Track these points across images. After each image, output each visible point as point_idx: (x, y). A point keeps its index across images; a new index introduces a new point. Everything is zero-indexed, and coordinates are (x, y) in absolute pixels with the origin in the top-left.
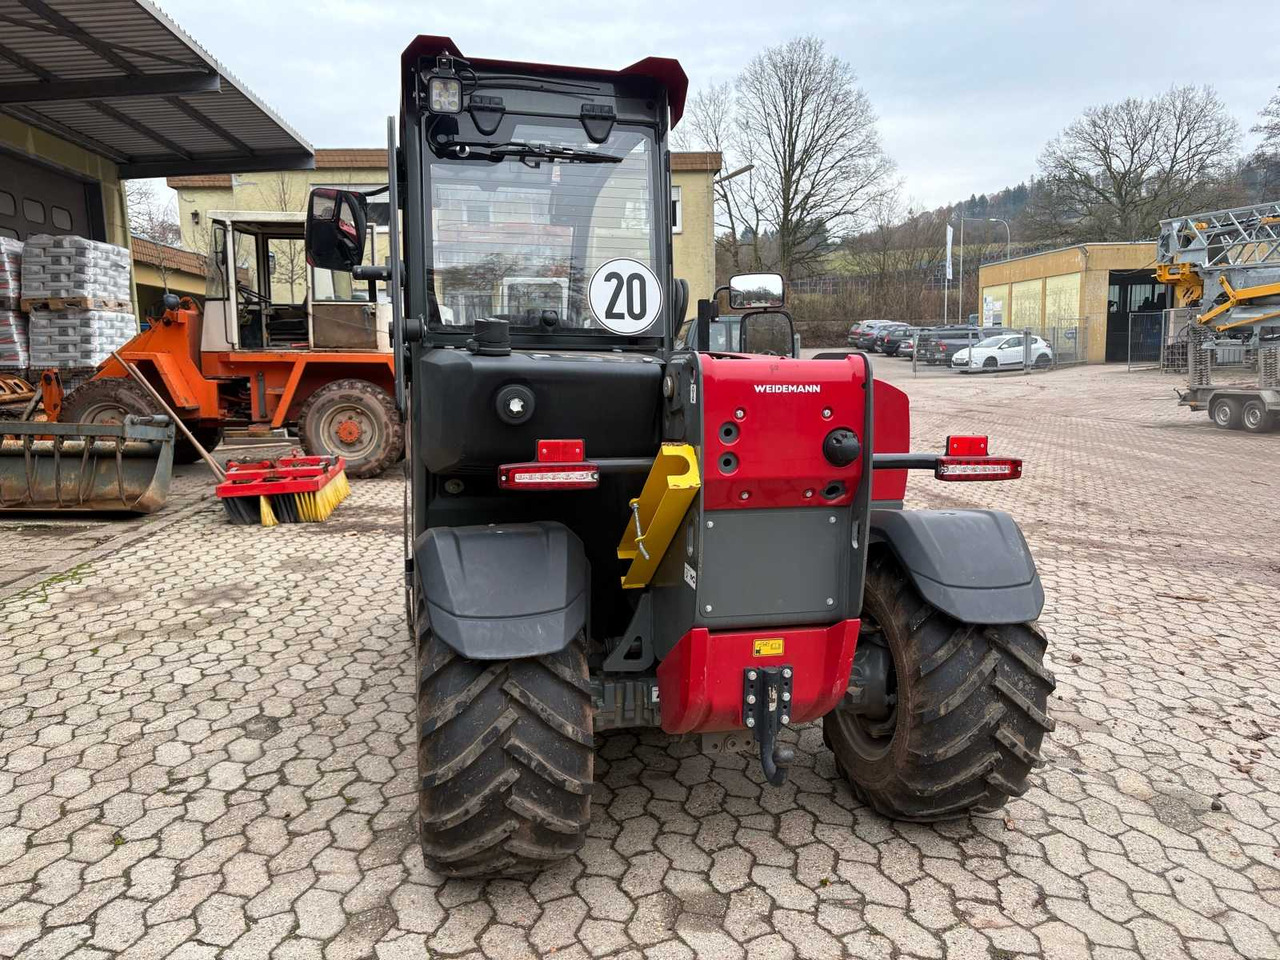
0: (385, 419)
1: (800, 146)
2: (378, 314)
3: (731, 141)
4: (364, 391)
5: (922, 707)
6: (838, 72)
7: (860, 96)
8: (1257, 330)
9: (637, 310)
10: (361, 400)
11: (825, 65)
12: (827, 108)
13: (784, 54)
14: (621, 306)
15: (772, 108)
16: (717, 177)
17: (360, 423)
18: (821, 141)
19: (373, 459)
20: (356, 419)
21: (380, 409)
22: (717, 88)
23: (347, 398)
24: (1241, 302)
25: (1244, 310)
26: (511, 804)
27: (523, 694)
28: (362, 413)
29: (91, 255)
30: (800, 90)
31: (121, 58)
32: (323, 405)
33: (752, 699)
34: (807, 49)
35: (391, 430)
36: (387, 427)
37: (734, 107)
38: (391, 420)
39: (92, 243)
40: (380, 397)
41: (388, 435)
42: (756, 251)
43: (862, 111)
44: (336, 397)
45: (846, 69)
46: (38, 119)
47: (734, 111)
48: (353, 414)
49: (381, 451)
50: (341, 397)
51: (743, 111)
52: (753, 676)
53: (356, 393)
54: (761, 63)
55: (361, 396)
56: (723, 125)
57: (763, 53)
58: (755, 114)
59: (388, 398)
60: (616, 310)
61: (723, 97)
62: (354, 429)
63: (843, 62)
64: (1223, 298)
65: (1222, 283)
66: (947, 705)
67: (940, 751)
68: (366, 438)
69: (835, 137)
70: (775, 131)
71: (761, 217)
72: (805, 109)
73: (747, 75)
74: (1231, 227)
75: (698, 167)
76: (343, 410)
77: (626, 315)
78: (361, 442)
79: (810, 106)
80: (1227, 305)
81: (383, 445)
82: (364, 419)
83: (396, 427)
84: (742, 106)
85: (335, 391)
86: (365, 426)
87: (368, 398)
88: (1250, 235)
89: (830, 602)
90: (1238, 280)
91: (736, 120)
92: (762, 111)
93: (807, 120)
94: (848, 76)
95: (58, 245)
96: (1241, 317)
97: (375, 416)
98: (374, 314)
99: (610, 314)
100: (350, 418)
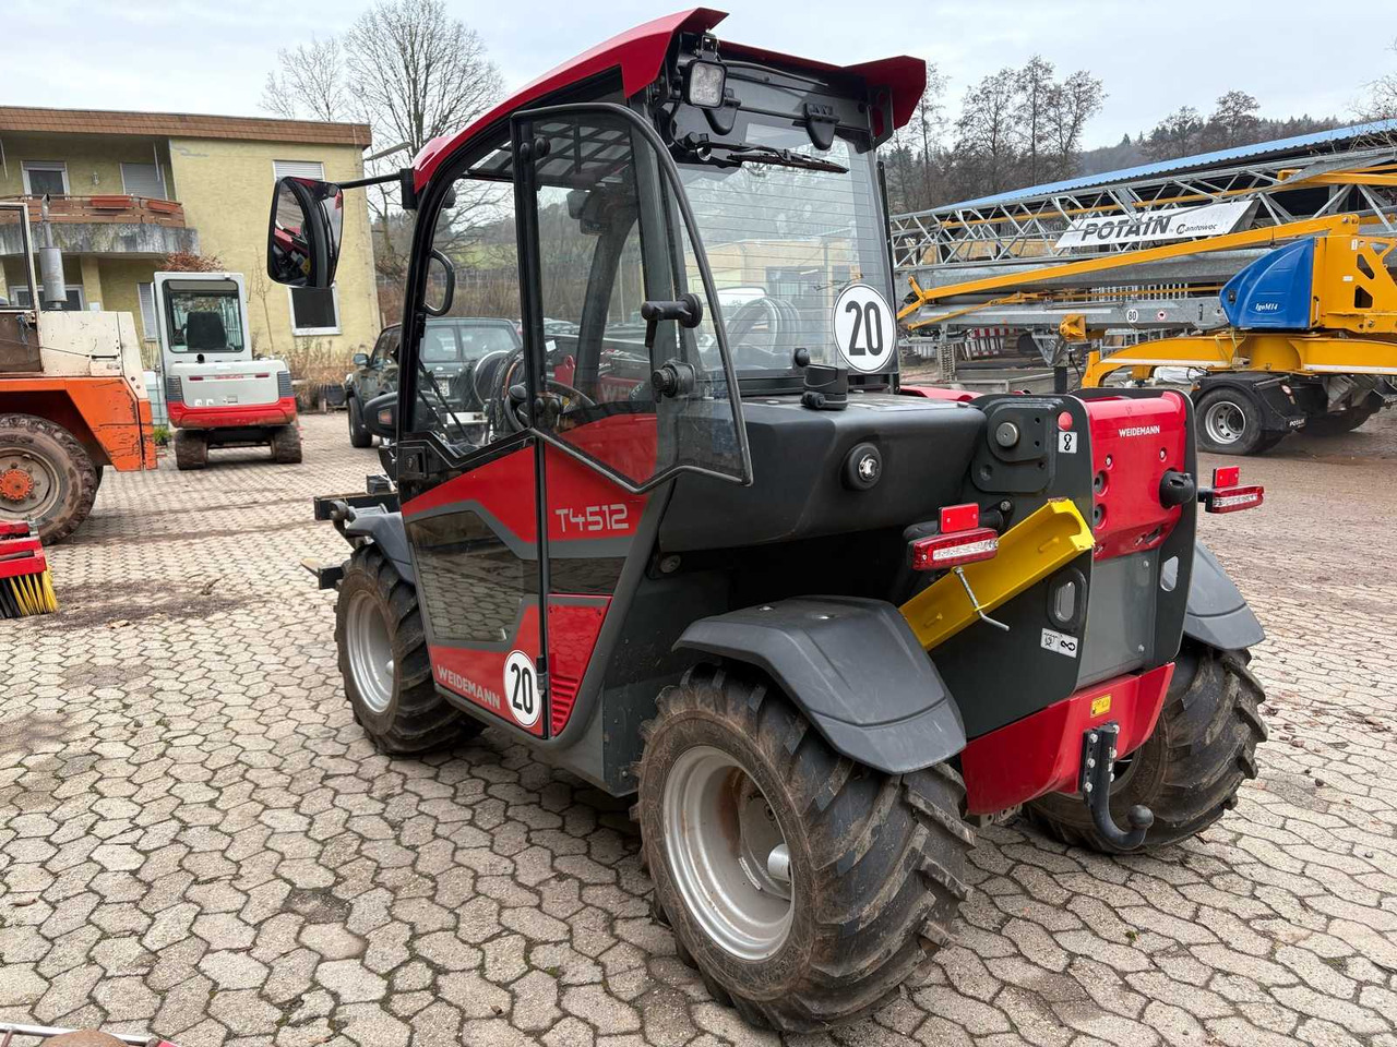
0: (68, 464)
1: (427, 121)
2: (39, 324)
3: (345, 110)
4: (33, 428)
5: (1183, 740)
6: (464, 40)
7: (491, 69)
8: (944, 327)
9: (875, 345)
10: (31, 441)
11: (449, 32)
12: (457, 81)
13: (400, 12)
14: (861, 343)
15: (390, 72)
16: (367, 153)
17: (30, 472)
18: (451, 117)
19: (55, 519)
20: (22, 467)
21: (61, 453)
22: (322, 45)
23: (8, 440)
24: (929, 302)
25: (932, 309)
26: (928, 931)
27: (928, 805)
28: (33, 459)
30: (422, 56)
33: (1092, 763)
34: (427, 8)
35: (78, 480)
36: (72, 475)
37: (345, 70)
38: (78, 465)
40: (59, 435)
41: (75, 486)
42: (387, 238)
43: (495, 87)
45: (473, 36)
47: (345, 75)
48: (16, 460)
49: (66, 507)
51: (356, 75)
52: (1094, 738)
53: (22, 432)
54: (373, 19)
55: (30, 435)
56: (333, 90)
57: (375, 10)
58: (371, 79)
59: (71, 436)
60: (857, 346)
61: (330, 56)
62: (22, 481)
63: (469, 29)
64: (913, 298)
65: (911, 283)
66: (1212, 734)
67: (1205, 780)
68: (40, 492)
69: (466, 113)
70: (397, 101)
71: (388, 200)
72: (430, 79)
73: (357, 32)
74: (916, 230)
75: (343, 141)
77: (867, 351)
78: (32, 497)
79: (434, 77)
80: (917, 304)
81: (68, 499)
82: (35, 467)
83: (86, 475)
84: (354, 69)
86: (38, 475)
87: (41, 438)
88: (933, 237)
89: (1142, 648)
90: (925, 280)
91: (349, 85)
92: (379, 76)
93: (434, 92)
94: (476, 46)
96: (929, 316)
97: (53, 460)
98: (34, 326)
99: (854, 351)
100: (14, 467)
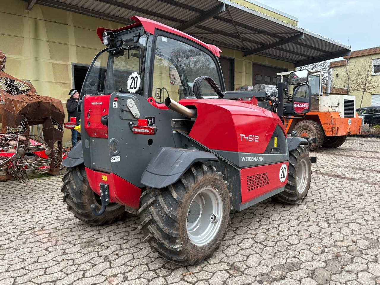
0: (315, 132)
2: (320, 99)
4: (310, 123)
10: (309, 126)
14: (132, 86)
17: (309, 133)
20: (308, 132)
21: (314, 129)
23: (305, 126)
28: (310, 131)
29: (266, 89)
31: (278, 35)
32: (298, 128)
36: (316, 135)
38: (318, 133)
39: (267, 85)
40: (315, 125)
44: (302, 125)
46: (268, 55)
50: (303, 125)
53: (307, 124)
59: (317, 126)
76: (304, 129)
77: (133, 88)
85: (301, 124)
87: (311, 126)
95: (260, 87)
97: (313, 131)
98: (318, 99)
99: (130, 88)
100: (306, 132)
